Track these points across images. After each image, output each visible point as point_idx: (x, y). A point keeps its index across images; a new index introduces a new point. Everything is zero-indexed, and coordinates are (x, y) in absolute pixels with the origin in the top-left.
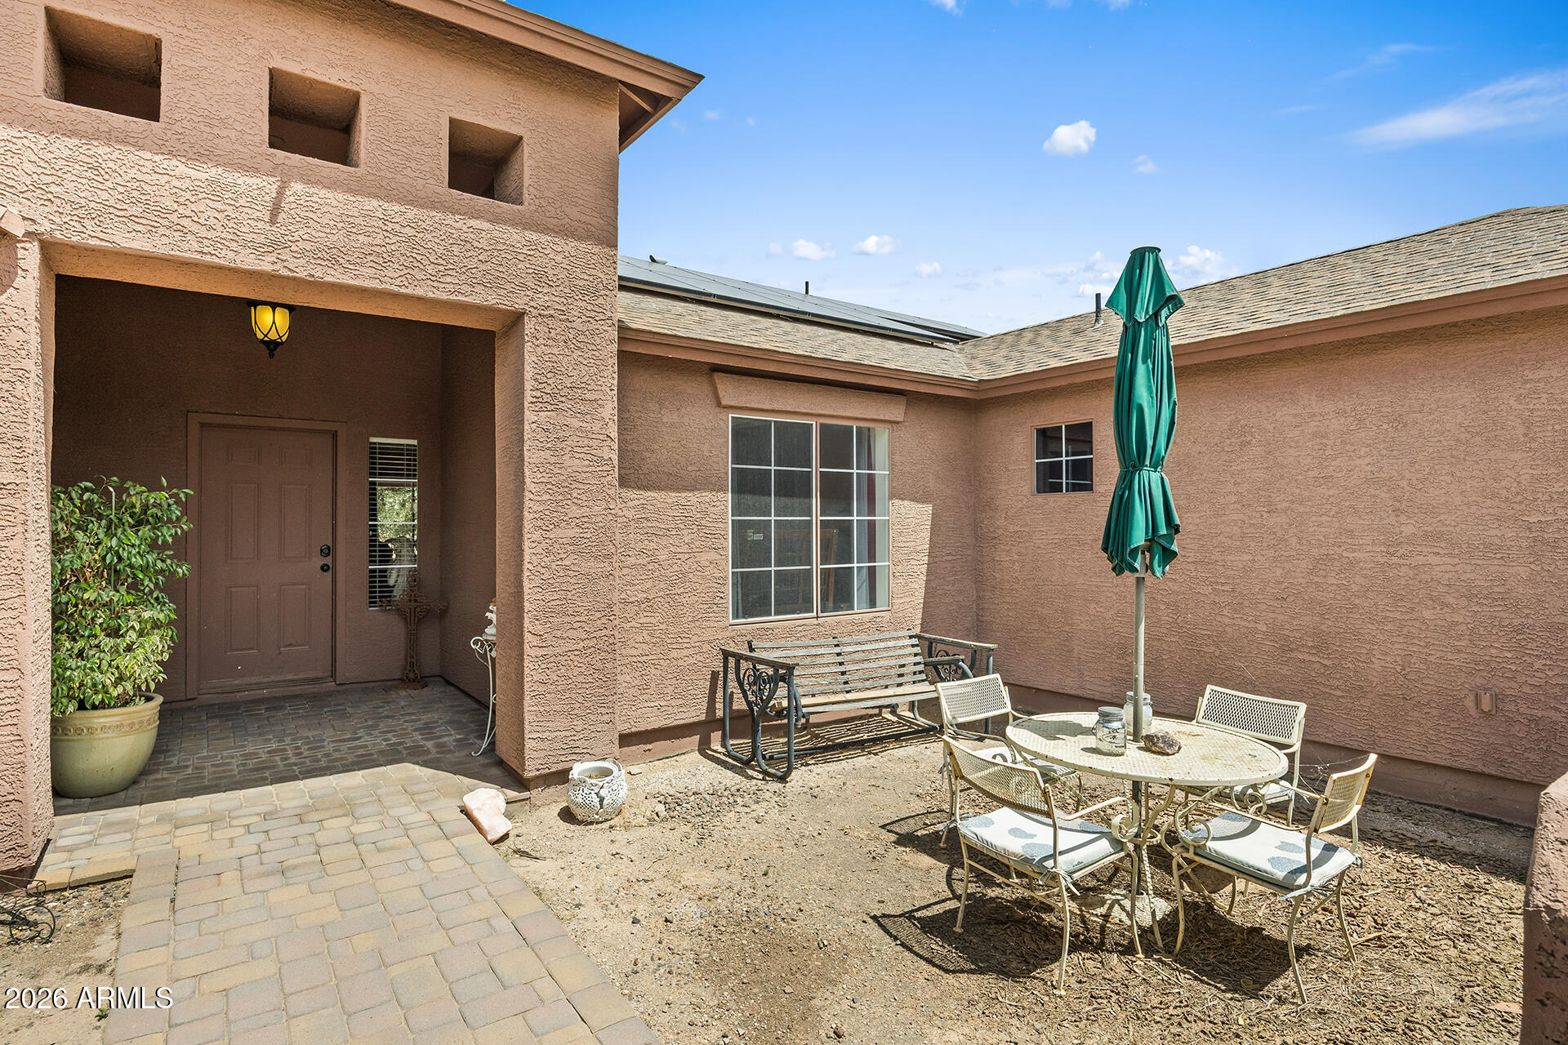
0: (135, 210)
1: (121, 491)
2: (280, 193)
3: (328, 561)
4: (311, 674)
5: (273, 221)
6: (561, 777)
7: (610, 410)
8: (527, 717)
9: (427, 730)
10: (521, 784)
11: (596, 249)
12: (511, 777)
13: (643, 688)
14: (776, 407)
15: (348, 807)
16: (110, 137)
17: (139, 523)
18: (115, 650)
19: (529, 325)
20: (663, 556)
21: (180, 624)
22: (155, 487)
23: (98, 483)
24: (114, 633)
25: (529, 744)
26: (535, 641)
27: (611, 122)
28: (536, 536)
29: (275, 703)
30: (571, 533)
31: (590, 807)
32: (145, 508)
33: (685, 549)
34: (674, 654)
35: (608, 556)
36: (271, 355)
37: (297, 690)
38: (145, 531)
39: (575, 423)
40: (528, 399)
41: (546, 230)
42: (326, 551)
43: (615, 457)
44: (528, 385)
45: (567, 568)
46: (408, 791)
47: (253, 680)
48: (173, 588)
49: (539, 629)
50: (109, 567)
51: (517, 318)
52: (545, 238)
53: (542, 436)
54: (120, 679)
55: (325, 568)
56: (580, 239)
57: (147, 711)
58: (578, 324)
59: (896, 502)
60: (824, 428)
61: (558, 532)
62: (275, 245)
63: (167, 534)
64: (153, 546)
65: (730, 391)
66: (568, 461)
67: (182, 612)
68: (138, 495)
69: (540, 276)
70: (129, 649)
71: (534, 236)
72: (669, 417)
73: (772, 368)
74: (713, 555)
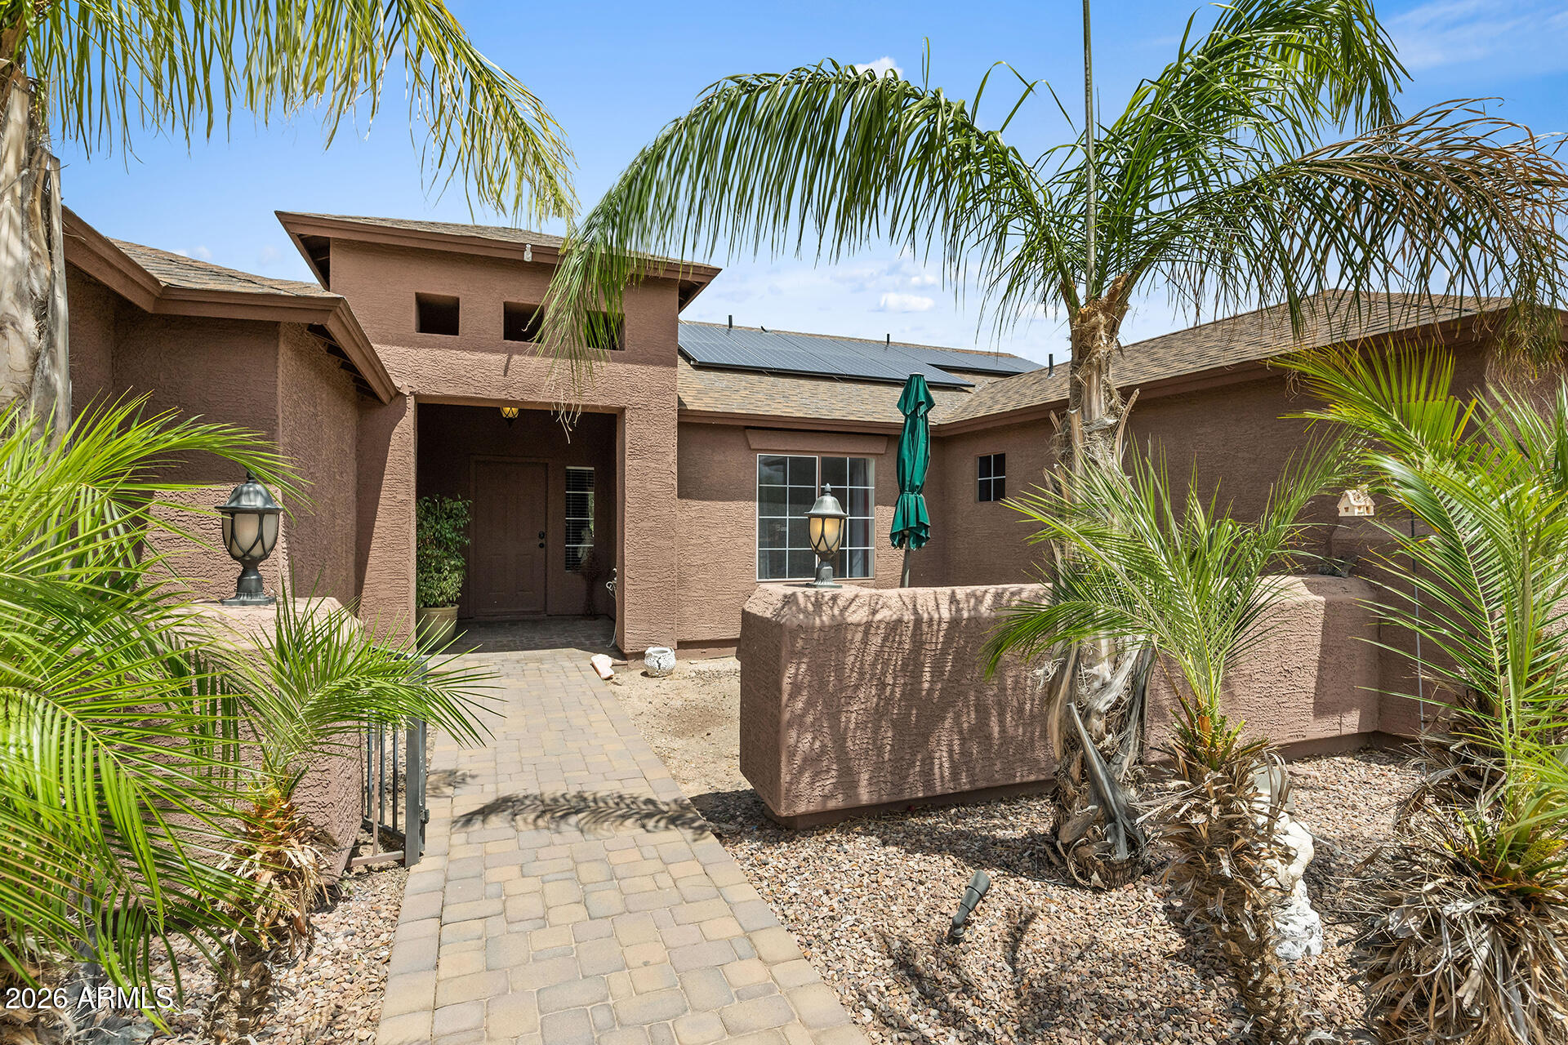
0: (450, 377)
1: (441, 501)
2: (508, 361)
3: (543, 541)
4: (533, 609)
5: (505, 375)
6: (641, 655)
7: (673, 457)
8: (626, 621)
9: (589, 637)
10: (624, 656)
11: (665, 369)
12: (618, 653)
13: (701, 616)
14: (788, 448)
15: (540, 660)
16: (440, 346)
17: (449, 517)
18: (439, 580)
19: (628, 414)
20: (713, 539)
21: (466, 568)
22: (456, 500)
23: (431, 497)
24: (439, 571)
25: (626, 635)
26: (631, 582)
27: (675, 298)
28: (631, 526)
29: (513, 623)
30: (650, 524)
31: (653, 668)
32: (451, 510)
33: (728, 535)
34: (720, 597)
35: (672, 537)
36: (510, 425)
37: (526, 617)
38: (451, 521)
39: (653, 465)
40: (627, 453)
41: (637, 362)
42: (542, 536)
43: (676, 483)
44: (627, 447)
45: (648, 543)
46: (570, 658)
47: (503, 610)
48: (464, 551)
49: (632, 575)
50: (436, 539)
51: (623, 410)
52: (636, 367)
53: (634, 473)
54: (441, 594)
55: (541, 546)
56: (656, 365)
57: (452, 610)
58: (654, 411)
59: (879, 507)
60: (824, 460)
61: (643, 524)
62: (506, 387)
63: (461, 523)
64: (455, 529)
65: (756, 441)
66: (649, 486)
67: (467, 561)
68: (448, 504)
69: (633, 388)
70: (445, 579)
71: (630, 366)
72: (717, 458)
73: (781, 426)
74: (746, 540)
